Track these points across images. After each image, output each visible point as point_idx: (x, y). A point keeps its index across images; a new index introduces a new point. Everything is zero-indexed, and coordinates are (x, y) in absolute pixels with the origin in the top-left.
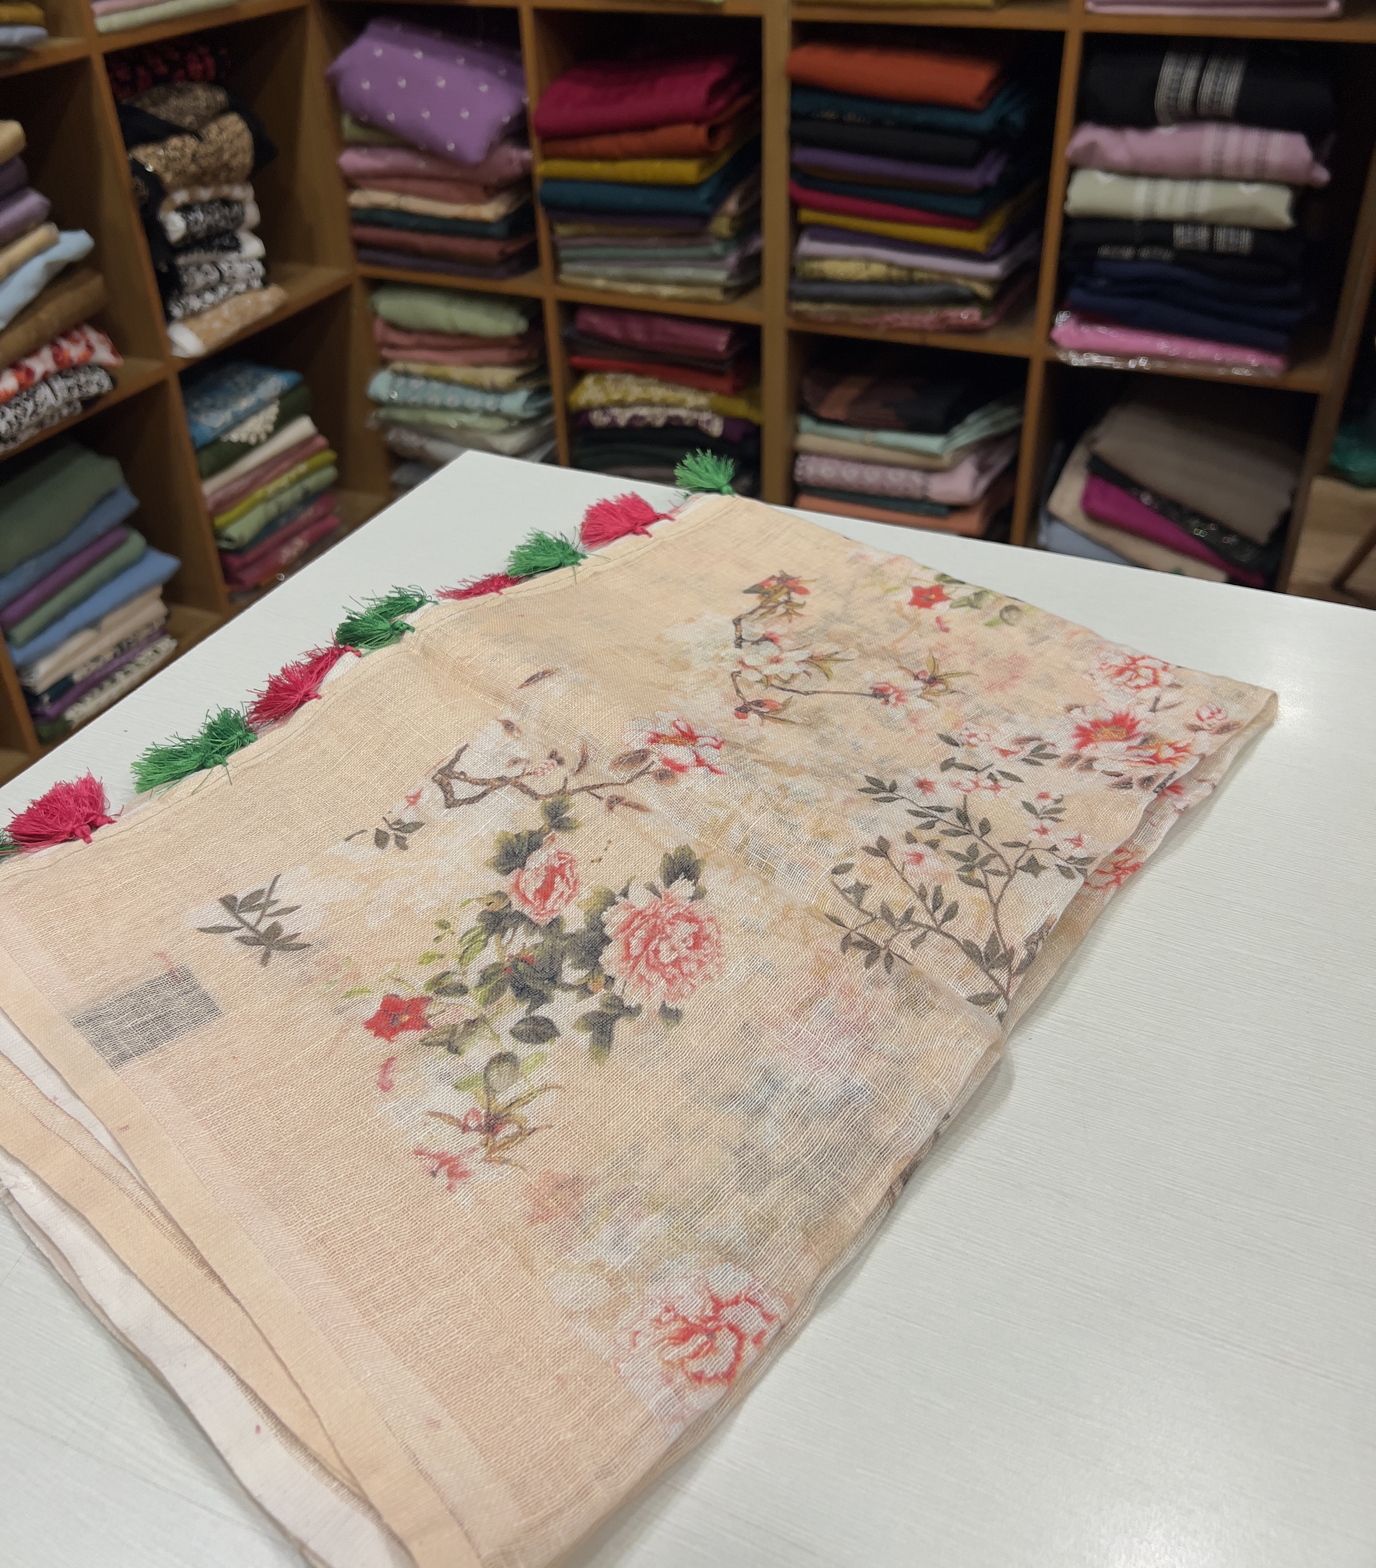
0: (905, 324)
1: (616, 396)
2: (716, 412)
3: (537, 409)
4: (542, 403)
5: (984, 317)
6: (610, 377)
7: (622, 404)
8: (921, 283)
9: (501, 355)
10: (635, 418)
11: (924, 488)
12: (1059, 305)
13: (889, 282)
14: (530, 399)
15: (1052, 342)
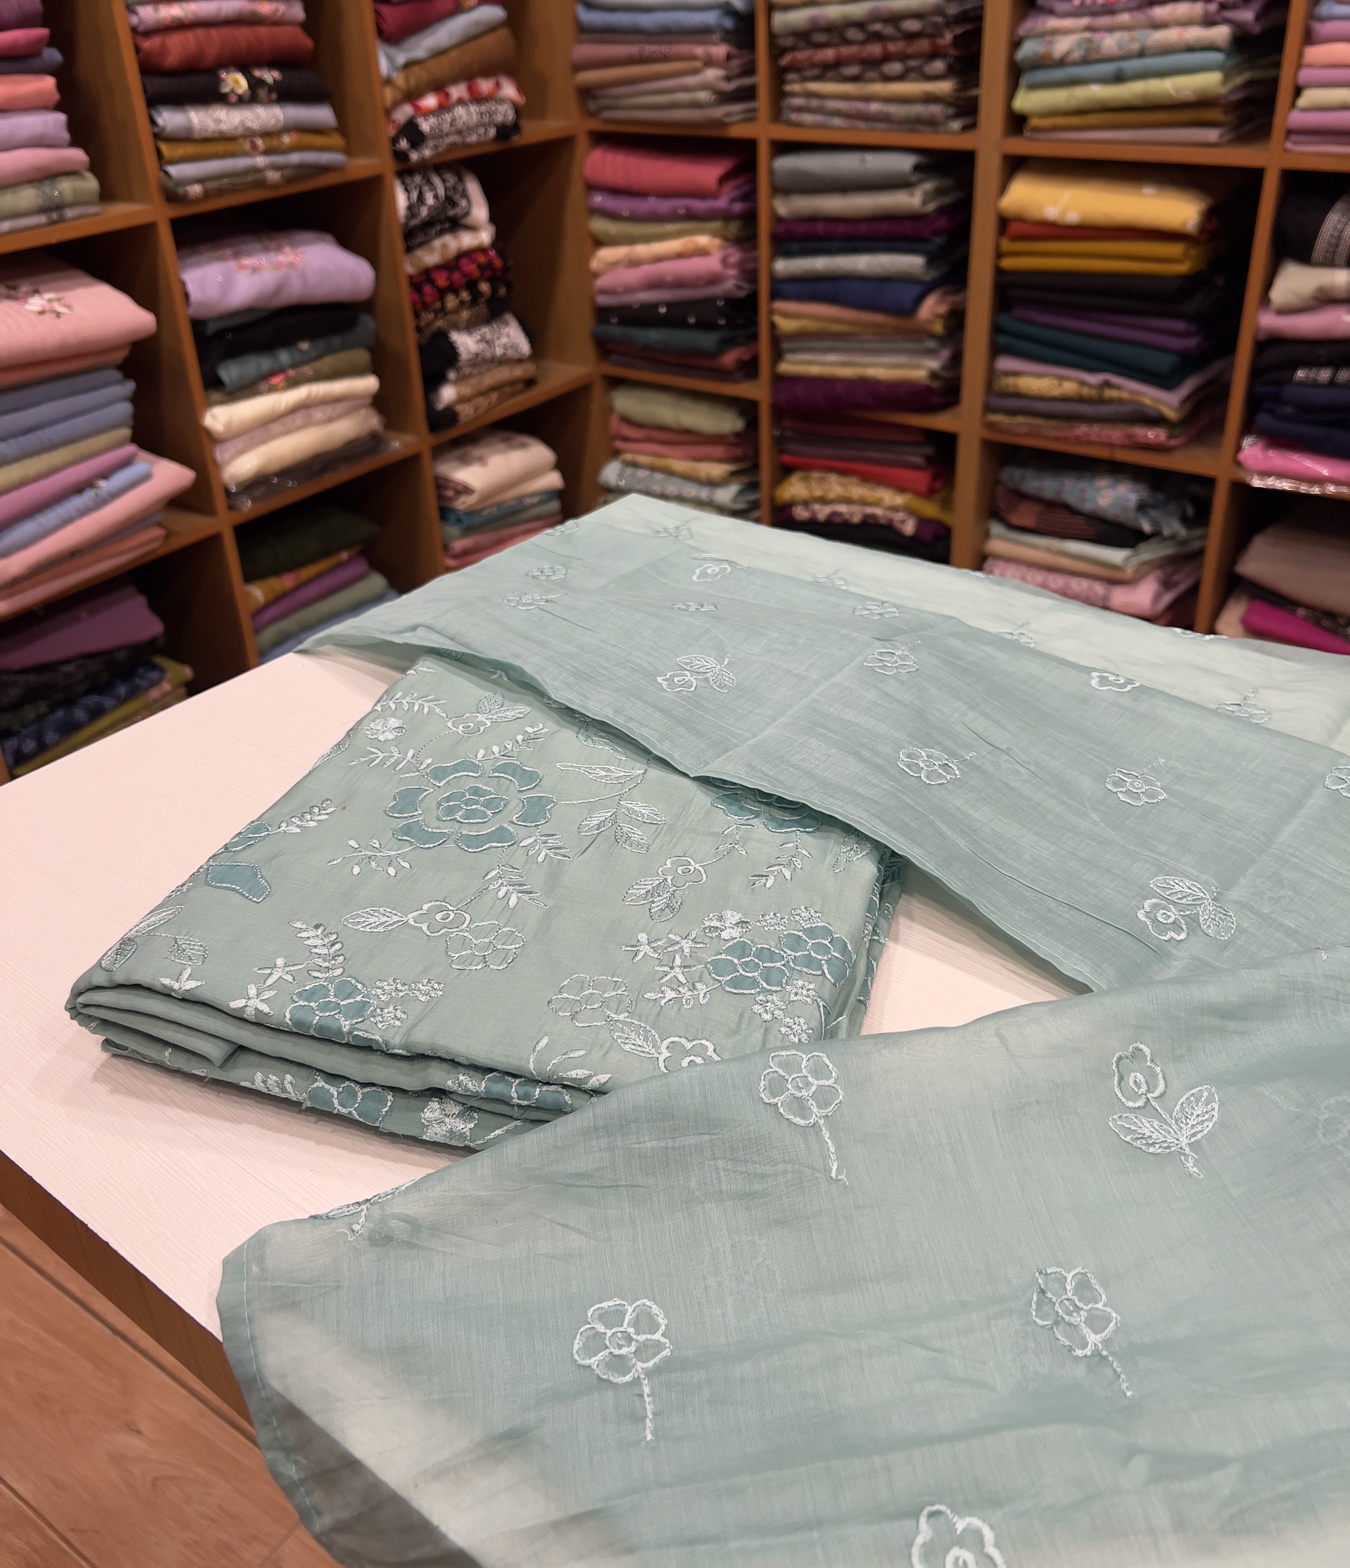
0: (1093, 438)
1: (818, 493)
2: (910, 511)
3: (748, 502)
4: (752, 497)
5: (1171, 436)
6: (816, 475)
7: (823, 501)
8: (1111, 401)
9: (719, 451)
10: (834, 514)
11: (1106, 598)
12: (1247, 428)
13: (1081, 400)
14: (741, 492)
15: (1238, 464)
